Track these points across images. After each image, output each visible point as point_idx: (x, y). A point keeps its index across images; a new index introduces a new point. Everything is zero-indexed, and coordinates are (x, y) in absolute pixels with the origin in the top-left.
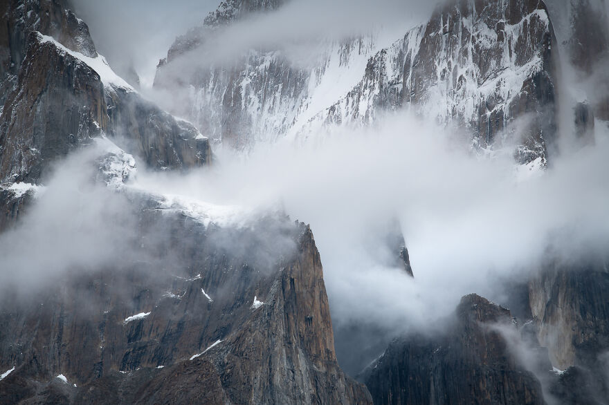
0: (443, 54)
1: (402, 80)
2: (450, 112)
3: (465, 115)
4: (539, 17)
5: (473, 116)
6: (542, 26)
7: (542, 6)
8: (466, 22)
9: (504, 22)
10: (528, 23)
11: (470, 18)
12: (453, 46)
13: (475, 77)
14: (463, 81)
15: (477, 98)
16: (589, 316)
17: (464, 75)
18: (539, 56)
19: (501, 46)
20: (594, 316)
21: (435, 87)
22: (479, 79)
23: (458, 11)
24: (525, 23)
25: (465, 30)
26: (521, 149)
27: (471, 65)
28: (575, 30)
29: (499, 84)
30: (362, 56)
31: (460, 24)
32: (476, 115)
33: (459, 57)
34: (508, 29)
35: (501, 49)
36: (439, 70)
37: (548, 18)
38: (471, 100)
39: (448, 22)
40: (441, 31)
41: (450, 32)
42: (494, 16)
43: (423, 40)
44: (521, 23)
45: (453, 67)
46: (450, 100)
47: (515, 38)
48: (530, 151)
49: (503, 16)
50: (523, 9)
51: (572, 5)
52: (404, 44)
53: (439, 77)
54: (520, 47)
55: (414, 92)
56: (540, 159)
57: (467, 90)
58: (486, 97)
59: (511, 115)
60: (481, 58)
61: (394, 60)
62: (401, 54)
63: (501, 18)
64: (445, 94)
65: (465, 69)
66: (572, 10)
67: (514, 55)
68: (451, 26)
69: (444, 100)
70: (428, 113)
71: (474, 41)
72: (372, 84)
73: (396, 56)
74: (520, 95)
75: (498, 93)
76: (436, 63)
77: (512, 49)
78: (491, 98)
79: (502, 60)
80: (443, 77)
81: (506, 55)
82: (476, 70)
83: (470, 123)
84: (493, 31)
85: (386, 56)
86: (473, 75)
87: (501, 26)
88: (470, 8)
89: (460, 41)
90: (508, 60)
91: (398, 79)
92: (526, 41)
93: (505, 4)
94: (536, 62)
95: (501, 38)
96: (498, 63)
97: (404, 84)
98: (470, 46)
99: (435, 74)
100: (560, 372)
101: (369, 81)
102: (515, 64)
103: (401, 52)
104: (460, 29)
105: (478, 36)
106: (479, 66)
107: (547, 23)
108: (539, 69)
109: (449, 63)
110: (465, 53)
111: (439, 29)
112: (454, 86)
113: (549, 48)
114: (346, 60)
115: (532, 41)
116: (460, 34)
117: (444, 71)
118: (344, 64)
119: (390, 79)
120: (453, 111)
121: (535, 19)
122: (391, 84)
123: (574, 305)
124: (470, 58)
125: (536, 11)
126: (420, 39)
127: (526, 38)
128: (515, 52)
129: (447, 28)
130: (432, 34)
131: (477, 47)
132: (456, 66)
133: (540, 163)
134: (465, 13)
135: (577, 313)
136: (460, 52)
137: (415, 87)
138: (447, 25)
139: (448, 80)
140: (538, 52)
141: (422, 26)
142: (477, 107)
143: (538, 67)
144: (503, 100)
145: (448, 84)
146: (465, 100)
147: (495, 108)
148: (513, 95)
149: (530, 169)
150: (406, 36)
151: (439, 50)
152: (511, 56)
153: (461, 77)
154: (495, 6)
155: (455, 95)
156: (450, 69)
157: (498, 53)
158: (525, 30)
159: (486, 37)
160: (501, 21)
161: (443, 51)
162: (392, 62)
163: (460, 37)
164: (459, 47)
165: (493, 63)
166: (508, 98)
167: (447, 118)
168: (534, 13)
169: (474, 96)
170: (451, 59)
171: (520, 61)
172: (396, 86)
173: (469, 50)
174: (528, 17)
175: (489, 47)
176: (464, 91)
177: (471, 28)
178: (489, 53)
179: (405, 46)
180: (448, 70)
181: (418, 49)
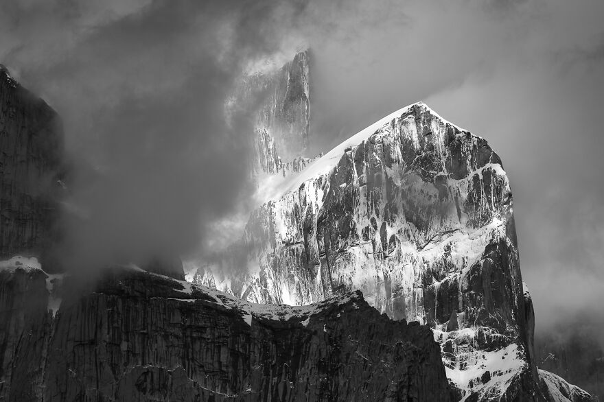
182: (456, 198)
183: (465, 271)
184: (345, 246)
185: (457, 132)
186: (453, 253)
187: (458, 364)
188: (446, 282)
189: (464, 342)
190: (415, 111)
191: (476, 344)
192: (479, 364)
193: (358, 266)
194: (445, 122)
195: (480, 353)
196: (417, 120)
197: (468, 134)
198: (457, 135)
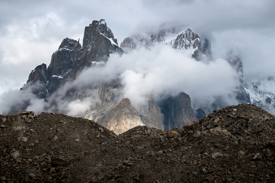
0: (179, 45)
6: (199, 41)
7: (199, 38)
8: (184, 39)
12: (181, 44)
23: (182, 37)
24: (195, 40)
25: (183, 41)
27: (184, 48)
34: (192, 41)
36: (178, 48)
41: (180, 41)
42: (189, 39)
47: (193, 43)
49: (191, 39)
50: (195, 38)
67: (193, 46)
68: (181, 40)
74: (193, 54)
86: (184, 50)
87: (190, 41)
90: (191, 47)
93: (192, 36)
94: (197, 48)
95: (190, 43)
98: (184, 44)
100: (197, 109)
106: (186, 48)
108: (197, 50)
109: (180, 47)
110: (183, 45)
113: (200, 46)
114: (159, 45)
115: (196, 44)
121: (197, 40)
125: (197, 38)
126: (174, 42)
130: (177, 41)
131: (186, 44)
134: (184, 37)
140: (197, 46)
150: (172, 41)
151: (178, 44)
154: (190, 37)
157: (189, 46)
158: (195, 42)
159: (188, 42)
165: (188, 48)
171: (194, 47)
177: (184, 40)
178: (188, 45)
179: (171, 43)
194: (193, 31)
196: (189, 30)
197: (195, 33)
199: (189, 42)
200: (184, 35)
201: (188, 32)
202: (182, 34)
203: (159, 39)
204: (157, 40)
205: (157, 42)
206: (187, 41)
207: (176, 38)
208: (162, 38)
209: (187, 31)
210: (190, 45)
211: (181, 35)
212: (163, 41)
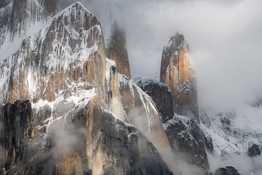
0: (56, 40)
1: (38, 50)
2: (58, 65)
3: (64, 68)
4: (97, 28)
5: (68, 68)
6: (98, 32)
7: (99, 24)
9: (83, 29)
10: (93, 30)
11: (68, 26)
12: (61, 37)
13: (69, 51)
14: (64, 53)
15: (70, 60)
16: (110, 157)
17: (65, 50)
18: (96, 44)
19: (81, 39)
20: (112, 157)
21: (52, 54)
22: (71, 52)
23: (63, 22)
24: (91, 30)
25: (66, 31)
26: (87, 84)
27: (67, 46)
28: (112, 35)
29: (79, 55)
30: (20, 38)
31: (64, 28)
32: (69, 68)
33: (63, 42)
34: (84, 32)
35: (81, 40)
36: (54, 47)
37: (101, 29)
38: (67, 61)
39: (59, 27)
40: (56, 30)
41: (60, 31)
42: (79, 26)
43: (47, 34)
44: (90, 30)
45: (60, 46)
46: (58, 60)
47: (87, 36)
48: (91, 85)
49: (82, 26)
50: (91, 24)
51: (111, 24)
52: (39, 35)
53: (54, 50)
54: (89, 40)
55: (43, 55)
56: (94, 88)
57: (66, 57)
58: (73, 60)
59: (84, 69)
60: (72, 44)
61: (34, 41)
62: (38, 39)
63: (82, 27)
64: (56, 57)
65: (65, 48)
66: (111, 26)
67: (86, 43)
68: (60, 29)
69: (55, 60)
70: (48, 65)
71: (69, 36)
72: (24, 51)
73: (35, 40)
74: (88, 60)
75: (79, 59)
76: (53, 44)
77: (86, 40)
78: (75, 61)
79: (81, 45)
80: (55, 50)
81: (83, 43)
82: (70, 48)
83: (67, 71)
84: (78, 32)
85: (31, 39)
86: (68, 50)
87: (81, 31)
88: (68, 21)
89: (63, 35)
90: (84, 45)
91: (36, 50)
92: (91, 38)
93: (83, 21)
94: (95, 47)
95: (81, 36)
96: (79, 46)
97: (38, 52)
98: (68, 38)
99: (52, 48)
101: (23, 50)
102: (87, 47)
103: (37, 38)
104: (64, 30)
105: (71, 34)
106: (71, 47)
107: (100, 31)
108: (96, 50)
109: (58, 45)
110: (65, 40)
111: (55, 29)
112: (60, 54)
113: (101, 42)
114: (13, 40)
115: (94, 38)
116: (64, 32)
117: (56, 48)
118: (12, 41)
119: (32, 49)
120: (59, 65)
121: (95, 29)
122: (32, 51)
123: (104, 152)
124: (68, 43)
125: (96, 25)
126: (46, 33)
127: (91, 36)
128: (87, 42)
129: (58, 29)
130: (52, 31)
131: (71, 38)
132: (61, 46)
133: (95, 90)
134: (66, 23)
135: (106, 155)
136: (63, 40)
137: (43, 53)
138: (58, 28)
139: (57, 52)
140: (96, 43)
141: (47, 28)
142: (69, 64)
143: (96, 49)
144: (81, 62)
145: (57, 53)
146: (64, 61)
147: (77, 65)
148: (85, 60)
149: (91, 93)
150: (40, 31)
151: (55, 38)
152: (85, 44)
153: (63, 51)
154: (79, 22)
155: (61, 58)
156: (59, 47)
157: (79, 42)
158: (91, 33)
159: (75, 34)
160: (81, 28)
161: (56, 39)
162: (33, 42)
163: (64, 34)
164: (63, 38)
165: (77, 46)
166: (83, 61)
167: (56, 68)
168: (95, 26)
169: (68, 60)
170: (59, 43)
171: (89, 46)
172: (34, 53)
173: (67, 40)
174: (93, 28)
175: (76, 39)
176: (64, 57)
177: (68, 30)
178: (76, 41)
179: (40, 35)
180: (58, 47)
181: (45, 37)
182: (84, 37)
183: (83, 63)
184: (48, 54)
185: (88, 13)
186: (80, 57)
187: (77, 94)
188: (77, 67)
189: (80, 87)
190: (77, 5)
191: (83, 88)
192: (83, 94)
193: (51, 61)
194: (85, 9)
195: (84, 91)
196: (77, 8)
197: (91, 14)
198: (88, 14)
199: (78, 34)
200: (66, 18)
201: (75, 11)
202: (62, 16)
203: (12, 27)
204: (8, 27)
205: (9, 33)
206: (74, 31)
207: (49, 24)
208: (19, 24)
209: (73, 10)
210: (81, 41)
211: (60, 18)
212: (22, 32)
